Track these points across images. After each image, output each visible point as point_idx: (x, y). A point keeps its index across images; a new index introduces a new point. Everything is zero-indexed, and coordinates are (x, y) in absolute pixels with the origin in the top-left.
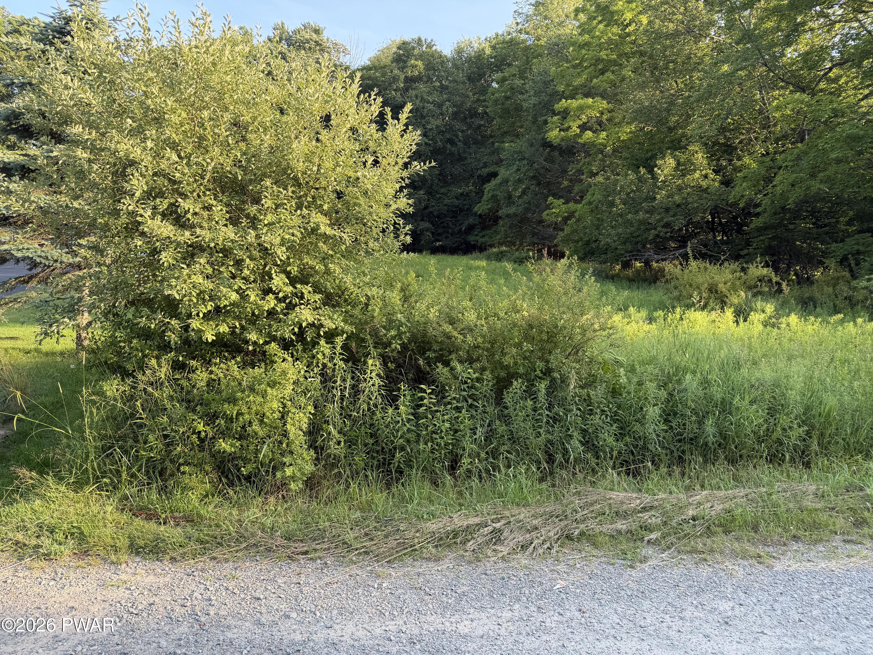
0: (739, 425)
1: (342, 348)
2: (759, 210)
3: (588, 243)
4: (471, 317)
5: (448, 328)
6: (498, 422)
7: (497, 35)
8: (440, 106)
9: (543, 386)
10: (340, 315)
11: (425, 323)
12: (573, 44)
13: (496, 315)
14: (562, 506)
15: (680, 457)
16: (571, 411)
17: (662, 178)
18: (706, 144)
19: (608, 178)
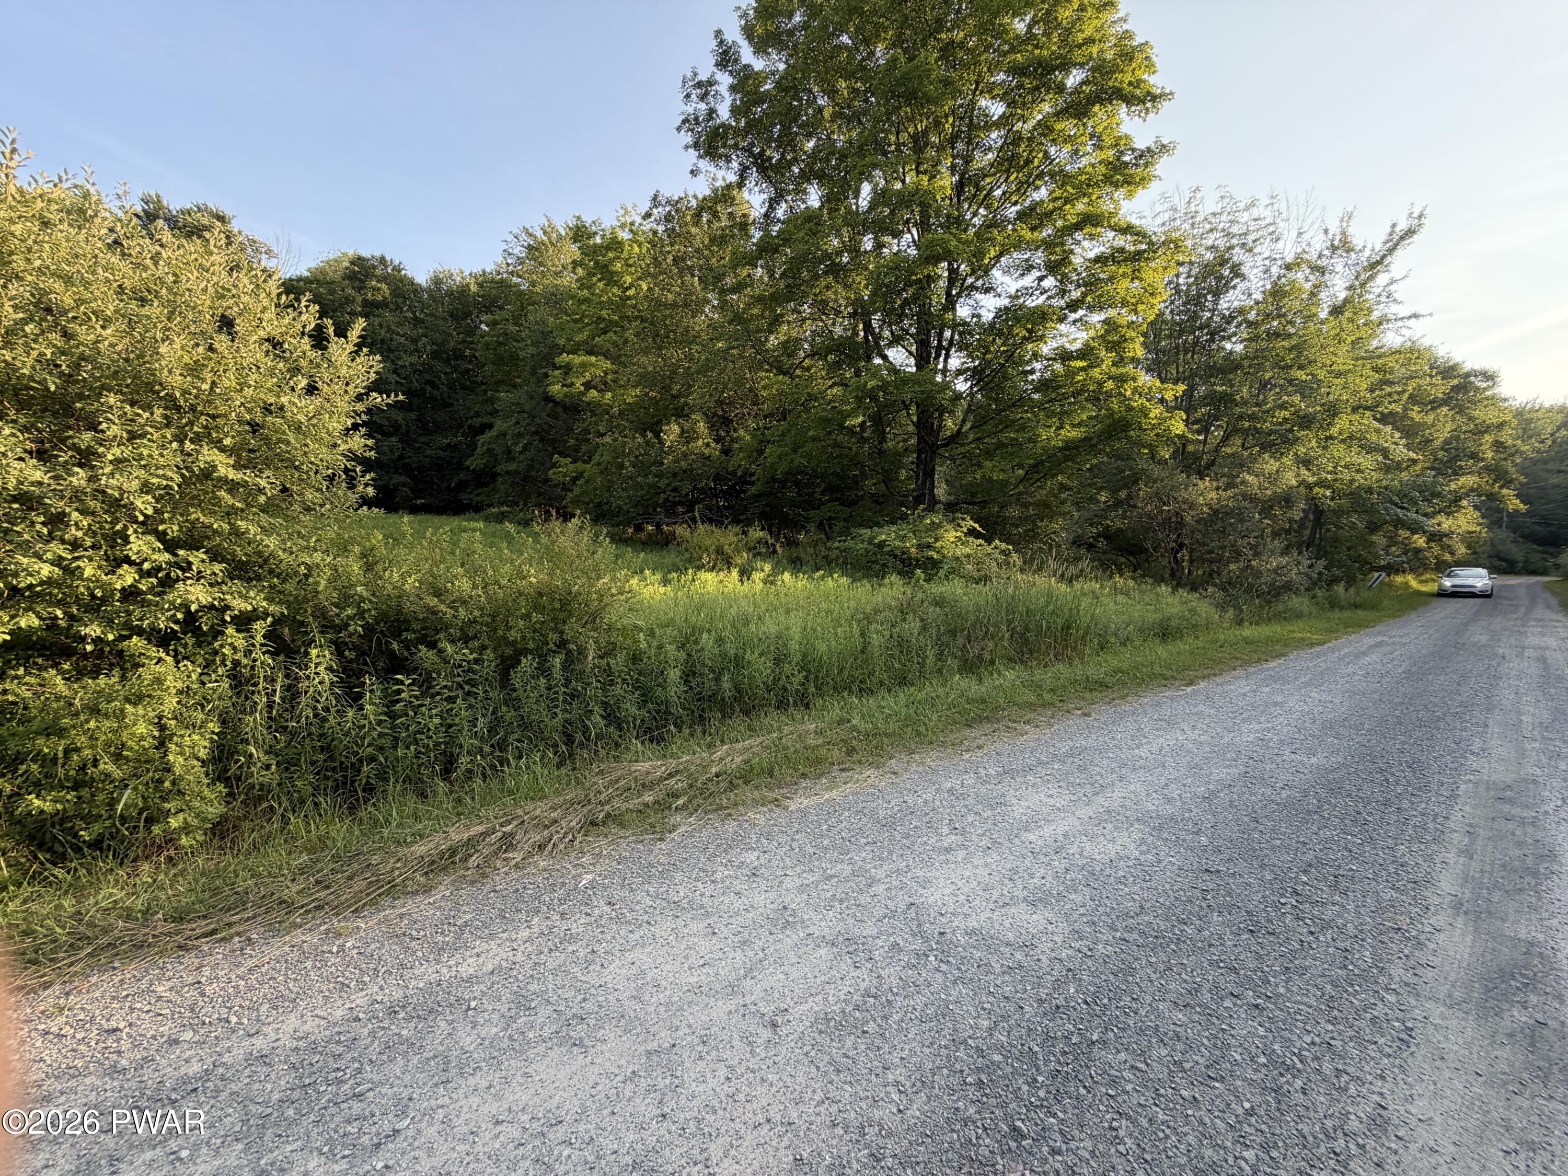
0: (751, 678)
1: (264, 637)
2: (754, 478)
3: (599, 505)
4: (464, 585)
5: (433, 601)
6: (504, 709)
7: (484, 272)
8: (415, 341)
9: (558, 660)
10: (261, 591)
11: (400, 597)
12: (573, 297)
13: (496, 582)
14: (584, 789)
15: (701, 716)
16: (589, 684)
17: (668, 444)
18: (706, 415)
19: (615, 440)
